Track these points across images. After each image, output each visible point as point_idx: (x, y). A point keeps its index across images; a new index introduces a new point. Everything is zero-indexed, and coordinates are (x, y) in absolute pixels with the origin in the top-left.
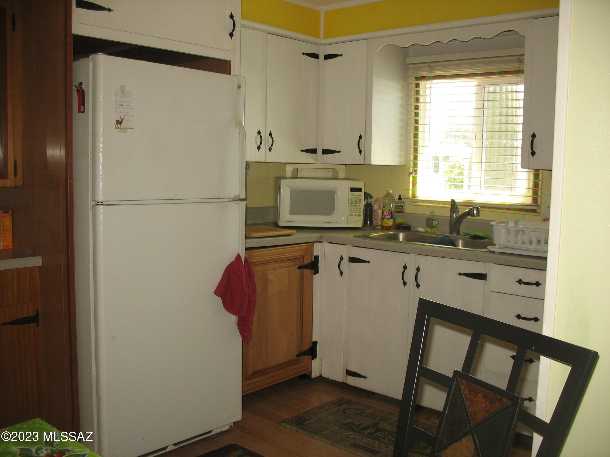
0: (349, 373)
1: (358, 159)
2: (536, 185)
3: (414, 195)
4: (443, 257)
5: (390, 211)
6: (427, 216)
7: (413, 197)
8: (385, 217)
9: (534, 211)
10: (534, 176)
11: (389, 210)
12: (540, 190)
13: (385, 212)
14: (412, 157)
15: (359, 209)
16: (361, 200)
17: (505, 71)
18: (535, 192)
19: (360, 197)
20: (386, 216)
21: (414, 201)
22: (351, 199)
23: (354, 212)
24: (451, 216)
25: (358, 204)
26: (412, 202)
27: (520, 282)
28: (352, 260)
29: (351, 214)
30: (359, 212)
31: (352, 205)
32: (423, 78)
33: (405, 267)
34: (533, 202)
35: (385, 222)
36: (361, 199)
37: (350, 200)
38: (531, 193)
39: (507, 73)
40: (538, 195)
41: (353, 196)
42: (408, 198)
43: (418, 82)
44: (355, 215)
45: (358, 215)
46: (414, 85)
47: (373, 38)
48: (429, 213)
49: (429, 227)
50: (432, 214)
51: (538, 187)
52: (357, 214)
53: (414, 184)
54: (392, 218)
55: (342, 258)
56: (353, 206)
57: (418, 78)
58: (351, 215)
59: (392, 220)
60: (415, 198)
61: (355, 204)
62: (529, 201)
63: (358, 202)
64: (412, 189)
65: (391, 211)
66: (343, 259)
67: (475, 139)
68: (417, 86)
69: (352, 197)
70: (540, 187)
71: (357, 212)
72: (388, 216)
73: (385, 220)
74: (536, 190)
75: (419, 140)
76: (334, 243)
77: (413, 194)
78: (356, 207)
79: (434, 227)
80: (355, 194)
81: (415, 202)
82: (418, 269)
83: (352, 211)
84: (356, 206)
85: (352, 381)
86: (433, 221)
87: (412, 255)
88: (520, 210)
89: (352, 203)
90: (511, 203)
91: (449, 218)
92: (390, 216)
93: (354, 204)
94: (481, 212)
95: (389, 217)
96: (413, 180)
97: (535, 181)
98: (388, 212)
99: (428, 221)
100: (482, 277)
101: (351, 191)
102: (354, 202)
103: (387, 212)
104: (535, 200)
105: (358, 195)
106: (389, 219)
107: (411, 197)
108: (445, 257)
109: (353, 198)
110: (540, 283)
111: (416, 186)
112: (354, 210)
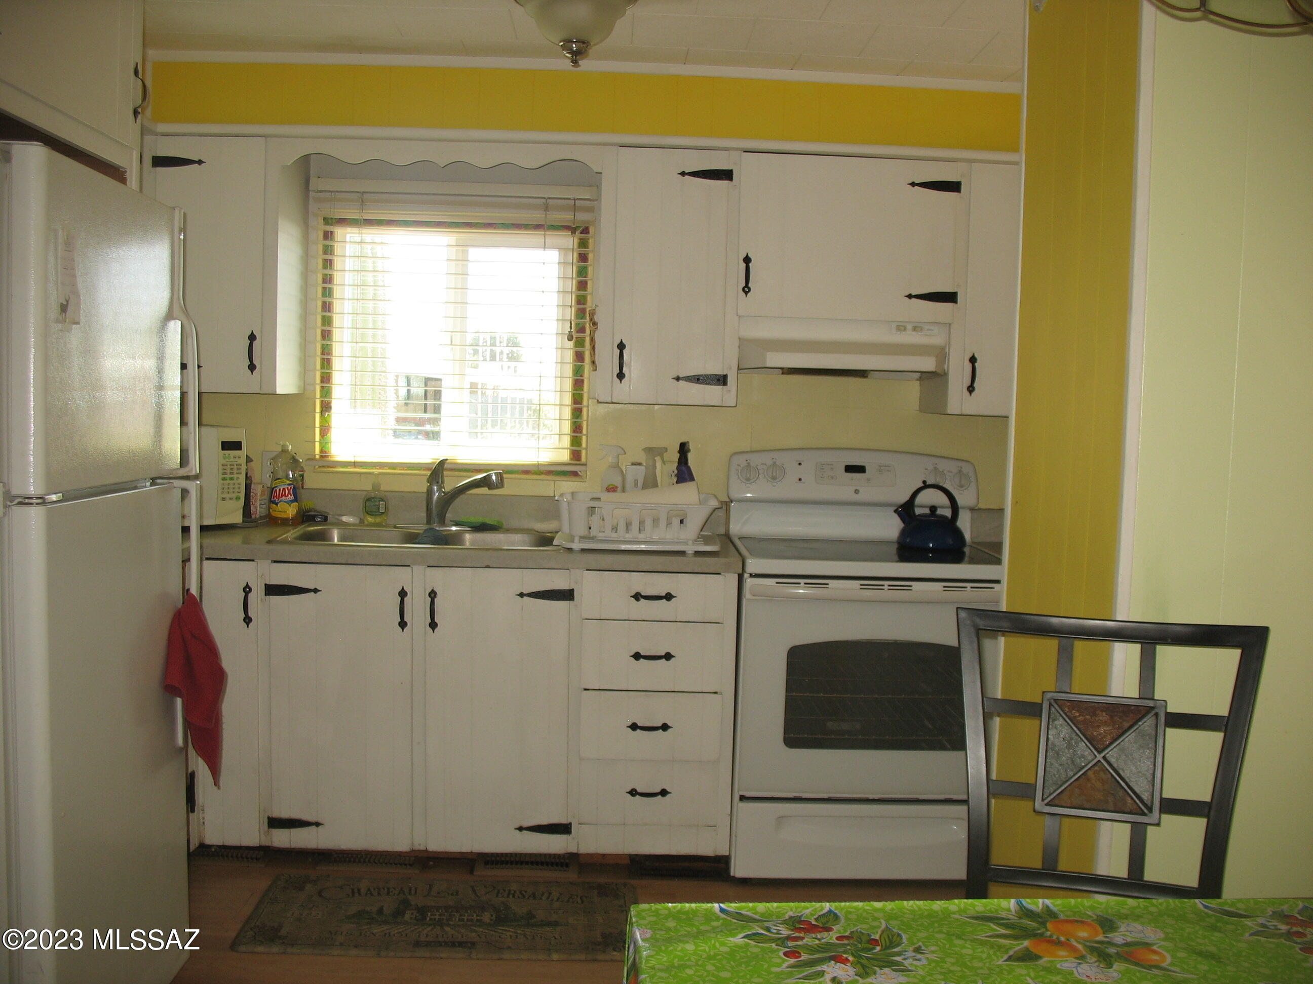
0: (275, 823)
1: (247, 382)
2: (576, 427)
3: (326, 452)
4: (488, 567)
5: (291, 488)
6: (365, 493)
7: (322, 456)
8: (280, 499)
9: (575, 474)
10: (573, 413)
11: (289, 485)
12: (584, 438)
13: (280, 490)
14: (319, 376)
15: (238, 486)
16: (240, 467)
17: (514, 224)
18: (576, 441)
19: (239, 461)
20: (284, 497)
21: (324, 462)
22: (223, 465)
23: (228, 493)
24: (430, 492)
25: (235, 476)
26: (320, 467)
27: (637, 597)
28: (272, 590)
29: (224, 496)
30: (238, 492)
31: (224, 478)
32: (342, 222)
33: (403, 594)
34: (571, 459)
35: (280, 510)
36: (241, 465)
37: (221, 467)
38: (566, 441)
39: (517, 226)
40: (581, 445)
41: (227, 460)
42: (312, 459)
43: (329, 228)
44: (231, 499)
45: (236, 498)
46: (321, 234)
47: (280, 136)
48: (369, 487)
49: (371, 513)
50: (376, 487)
51: (581, 432)
52: (235, 495)
53: (325, 430)
54: (296, 500)
55: (247, 590)
56: (226, 480)
57: (327, 221)
58: (223, 498)
59: (296, 504)
60: (327, 459)
61: (232, 476)
62: (564, 456)
63: (235, 471)
64: (320, 440)
65: (293, 486)
66: (250, 590)
67: (451, 345)
68: (328, 235)
69: (224, 462)
70: (584, 432)
71: (234, 492)
72: (288, 496)
73: (279, 505)
74: (577, 436)
75: (334, 344)
76: (228, 558)
77: (322, 451)
78: (233, 481)
79: (383, 513)
80: (230, 455)
81: (328, 467)
82: (433, 594)
83: (226, 490)
84: (232, 479)
85: (282, 839)
86: (381, 502)
87: (418, 570)
88: (549, 473)
89: (225, 474)
90: (538, 462)
91: (425, 496)
92: (291, 497)
93: (228, 476)
94: (505, 481)
95: (290, 499)
96: (320, 422)
97: (575, 422)
98: (286, 489)
99: (368, 503)
100: (567, 595)
101: (223, 449)
102: (228, 471)
103: (284, 489)
104: (576, 455)
105: (235, 457)
106: (290, 503)
107: (317, 457)
108: (491, 566)
109: (226, 463)
110: (673, 594)
111: (329, 434)
112: (229, 488)
